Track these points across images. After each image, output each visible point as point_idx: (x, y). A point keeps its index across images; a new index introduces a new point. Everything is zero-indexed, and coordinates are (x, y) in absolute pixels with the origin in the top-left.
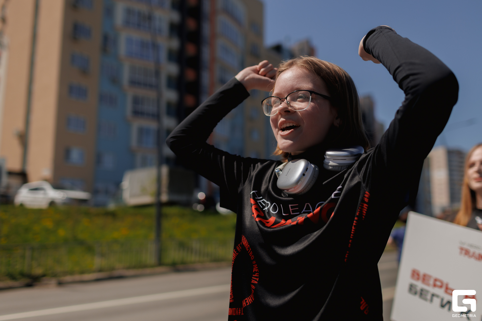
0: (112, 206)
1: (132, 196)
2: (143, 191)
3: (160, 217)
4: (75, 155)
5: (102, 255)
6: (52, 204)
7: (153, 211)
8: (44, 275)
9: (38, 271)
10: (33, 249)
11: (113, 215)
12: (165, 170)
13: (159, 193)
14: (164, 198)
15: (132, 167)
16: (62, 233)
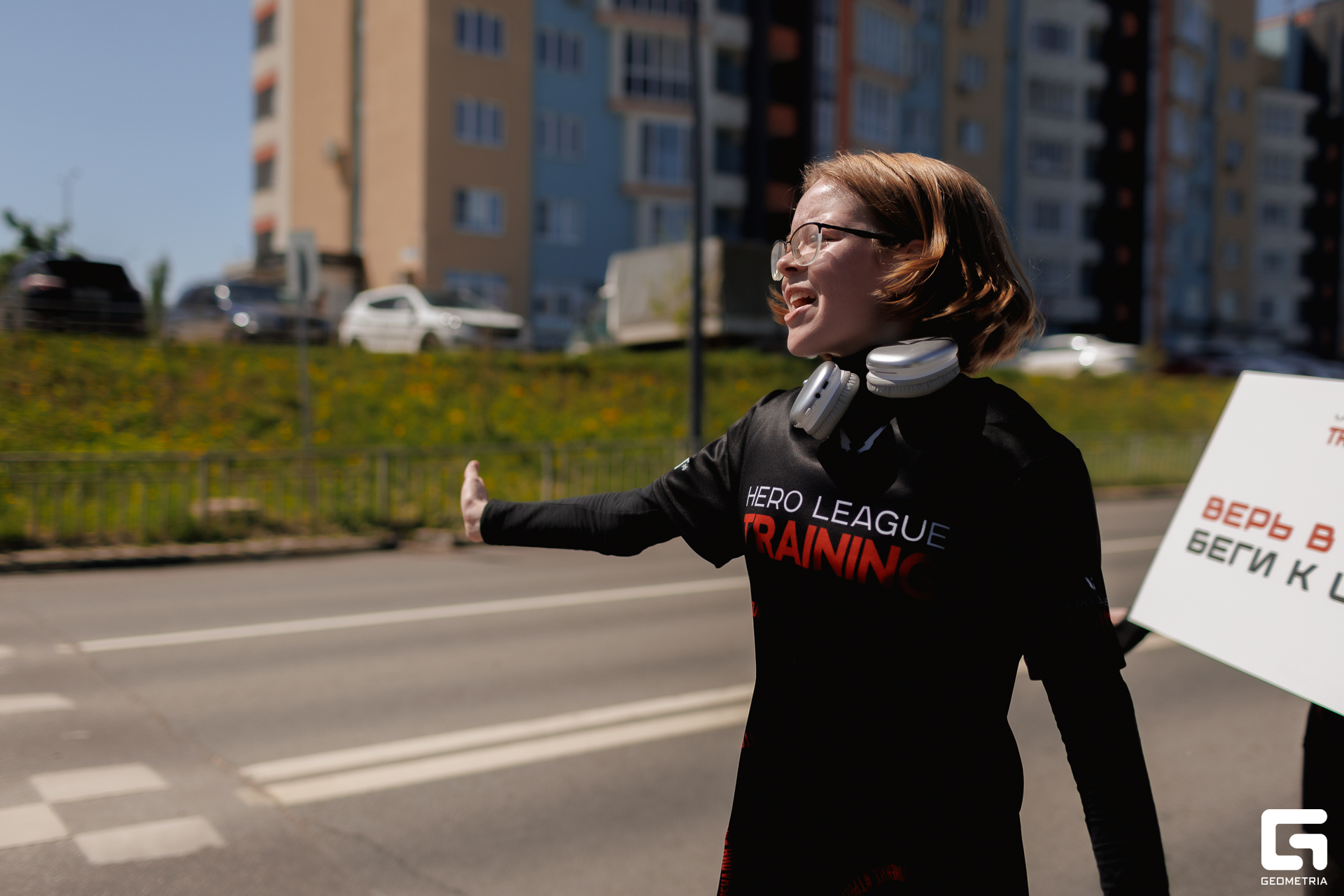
0: (578, 348)
1: (628, 322)
2: (658, 311)
3: (700, 376)
4: (479, 208)
5: (555, 475)
6: (429, 341)
7: (682, 359)
8: (420, 524)
9: (408, 513)
10: (390, 458)
11: (580, 370)
12: (712, 249)
13: (698, 314)
14: (712, 326)
15: (628, 243)
16: (456, 417)
